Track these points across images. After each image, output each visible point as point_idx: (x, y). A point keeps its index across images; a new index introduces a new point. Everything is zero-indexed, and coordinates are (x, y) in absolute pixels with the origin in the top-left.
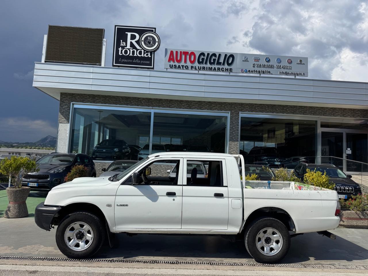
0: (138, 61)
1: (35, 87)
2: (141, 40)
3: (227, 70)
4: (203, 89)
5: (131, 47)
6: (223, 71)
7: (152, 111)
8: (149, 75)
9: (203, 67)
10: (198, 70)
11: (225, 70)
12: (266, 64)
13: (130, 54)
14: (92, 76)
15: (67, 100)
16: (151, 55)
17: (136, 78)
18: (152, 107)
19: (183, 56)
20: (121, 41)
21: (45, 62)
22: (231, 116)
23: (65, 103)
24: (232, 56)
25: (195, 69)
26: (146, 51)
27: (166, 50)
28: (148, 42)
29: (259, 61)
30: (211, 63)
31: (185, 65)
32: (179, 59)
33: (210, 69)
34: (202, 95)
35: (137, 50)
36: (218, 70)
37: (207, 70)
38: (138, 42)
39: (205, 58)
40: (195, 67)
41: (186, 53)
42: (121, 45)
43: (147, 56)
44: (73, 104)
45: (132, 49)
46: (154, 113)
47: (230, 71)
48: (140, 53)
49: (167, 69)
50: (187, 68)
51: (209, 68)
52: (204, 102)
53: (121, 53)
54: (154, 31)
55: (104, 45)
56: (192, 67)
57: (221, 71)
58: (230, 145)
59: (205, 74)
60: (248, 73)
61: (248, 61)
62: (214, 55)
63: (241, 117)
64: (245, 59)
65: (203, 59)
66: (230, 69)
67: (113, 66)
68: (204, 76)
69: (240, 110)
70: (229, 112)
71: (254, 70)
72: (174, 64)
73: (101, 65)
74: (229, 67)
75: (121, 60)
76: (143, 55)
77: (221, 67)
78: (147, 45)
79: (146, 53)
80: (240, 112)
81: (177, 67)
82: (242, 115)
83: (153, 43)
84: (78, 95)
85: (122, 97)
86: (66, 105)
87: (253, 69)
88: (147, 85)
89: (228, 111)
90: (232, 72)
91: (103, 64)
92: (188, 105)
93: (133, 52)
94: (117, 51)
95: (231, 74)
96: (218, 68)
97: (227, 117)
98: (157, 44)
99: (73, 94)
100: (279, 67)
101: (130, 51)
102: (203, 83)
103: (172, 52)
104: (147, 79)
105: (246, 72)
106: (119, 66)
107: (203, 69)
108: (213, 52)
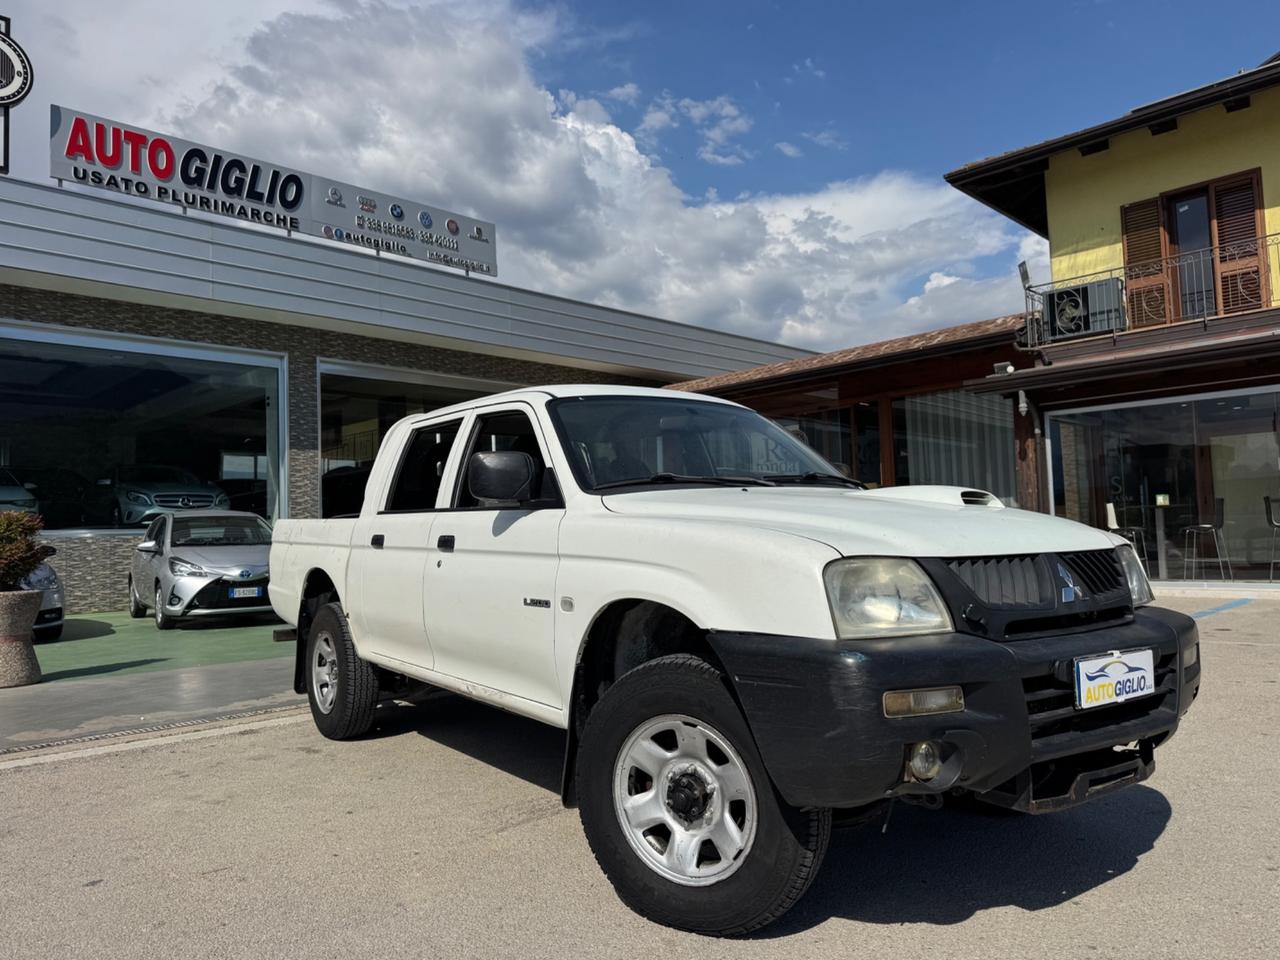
3: (281, 221)
6: (270, 222)
9: (201, 198)
10: (185, 204)
11: (275, 221)
12: (395, 223)
19: (128, 149)
22: (290, 370)
24: (293, 179)
25: (176, 200)
27: (56, 111)
29: (373, 212)
30: (227, 190)
31: (136, 179)
32: (110, 152)
33: (229, 209)
36: (252, 217)
37: (215, 208)
39: (209, 170)
40: (174, 192)
41: (136, 139)
47: (291, 225)
49: (62, 180)
50: (143, 190)
51: (224, 203)
56: (162, 192)
57: (263, 219)
58: (292, 459)
59: (211, 223)
60: (346, 240)
61: (343, 206)
62: (239, 164)
63: (322, 374)
64: (336, 197)
65: (200, 172)
66: (291, 219)
68: (208, 228)
69: (316, 353)
70: (282, 354)
71: (362, 237)
72: (91, 169)
74: (288, 214)
77: (263, 208)
80: (318, 359)
81: (105, 182)
82: (325, 366)
87: (358, 233)
89: (281, 351)
90: (299, 231)
95: (295, 235)
96: (252, 210)
97: (277, 369)
100: (428, 241)
102: (209, 253)
103: (81, 125)
105: (340, 238)
107: (201, 205)
108: (236, 155)
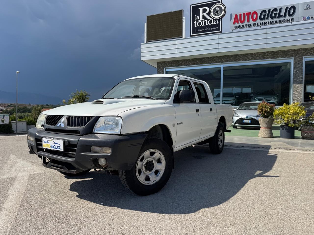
0: (209, 29)
1: (142, 61)
2: (211, 12)
3: (288, 21)
4: (265, 41)
5: (203, 19)
6: (284, 22)
7: (222, 66)
8: (218, 38)
9: (264, 22)
10: (260, 26)
11: (286, 21)
13: (202, 24)
14: (176, 47)
15: (161, 66)
16: (219, 22)
17: (208, 42)
18: (221, 63)
19: (246, 17)
20: (196, 16)
21: (147, 42)
22: (294, 62)
23: (160, 69)
24: (294, 7)
25: (258, 25)
26: (215, 20)
27: (231, 15)
28: (216, 12)
30: (272, 18)
31: (248, 24)
32: (242, 20)
33: (272, 23)
34: (265, 46)
35: (208, 20)
36: (279, 22)
37: (268, 24)
38: (208, 14)
39: (267, 14)
40: (257, 23)
41: (248, 14)
42: (196, 19)
43: (216, 23)
44: (165, 69)
45: (204, 20)
46: (223, 67)
47: (291, 21)
48: (210, 22)
49: (232, 30)
50: (250, 26)
51: (271, 22)
52: (268, 52)
53: (196, 25)
54: (221, 2)
55: (184, 22)
56: (254, 24)
57: (282, 22)
58: (294, 87)
59: (266, 28)
60: (311, 19)
61: (311, 9)
62: (275, 10)
63: (305, 61)
64: (308, 7)
65: (264, 16)
66: (291, 19)
67: (191, 36)
68: (266, 30)
69: (303, 55)
72: (238, 25)
73: (182, 37)
74: (290, 18)
75: (196, 31)
76: (212, 23)
77: (282, 19)
78: (215, 14)
79: (215, 21)
80: (304, 57)
81: (241, 27)
82: (306, 59)
83: (220, 12)
84: (168, 62)
85: (198, 59)
86: (161, 70)
88: (216, 46)
89: (291, 57)
90: (294, 22)
91: (184, 37)
92: (252, 57)
93: (205, 23)
94: (193, 24)
95: (293, 23)
96: (279, 21)
97: (291, 62)
98: (223, 12)
99: (165, 62)
101: (202, 22)
102: (265, 36)
103: (236, 16)
104: (217, 42)
105: (309, 19)
106: (195, 36)
107: (264, 24)
108: (274, 7)
